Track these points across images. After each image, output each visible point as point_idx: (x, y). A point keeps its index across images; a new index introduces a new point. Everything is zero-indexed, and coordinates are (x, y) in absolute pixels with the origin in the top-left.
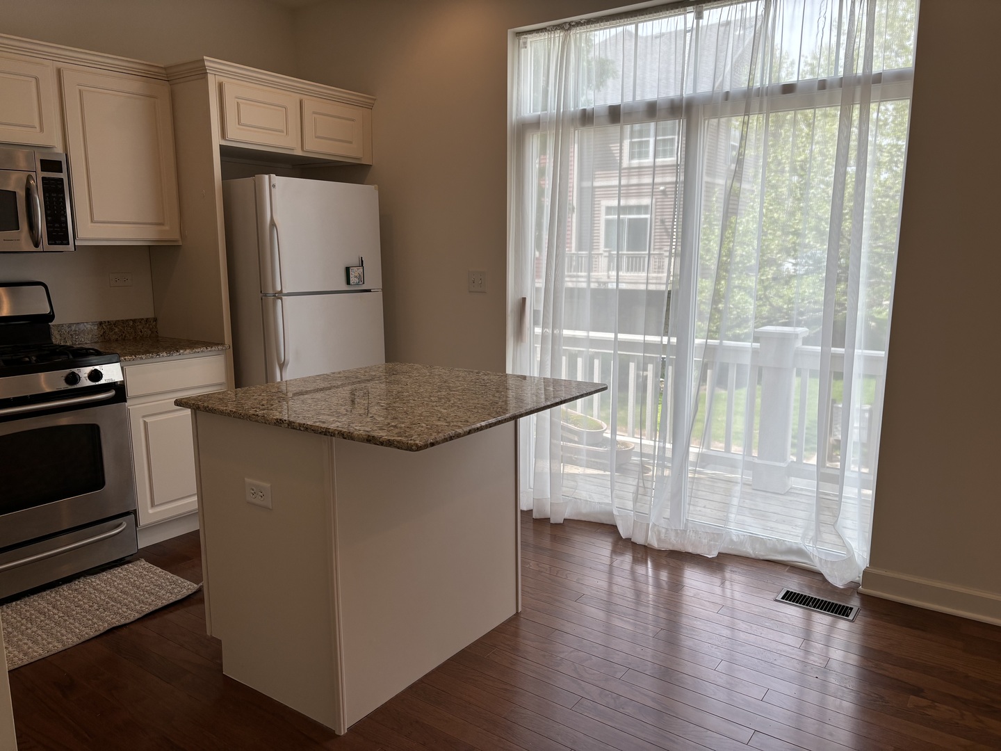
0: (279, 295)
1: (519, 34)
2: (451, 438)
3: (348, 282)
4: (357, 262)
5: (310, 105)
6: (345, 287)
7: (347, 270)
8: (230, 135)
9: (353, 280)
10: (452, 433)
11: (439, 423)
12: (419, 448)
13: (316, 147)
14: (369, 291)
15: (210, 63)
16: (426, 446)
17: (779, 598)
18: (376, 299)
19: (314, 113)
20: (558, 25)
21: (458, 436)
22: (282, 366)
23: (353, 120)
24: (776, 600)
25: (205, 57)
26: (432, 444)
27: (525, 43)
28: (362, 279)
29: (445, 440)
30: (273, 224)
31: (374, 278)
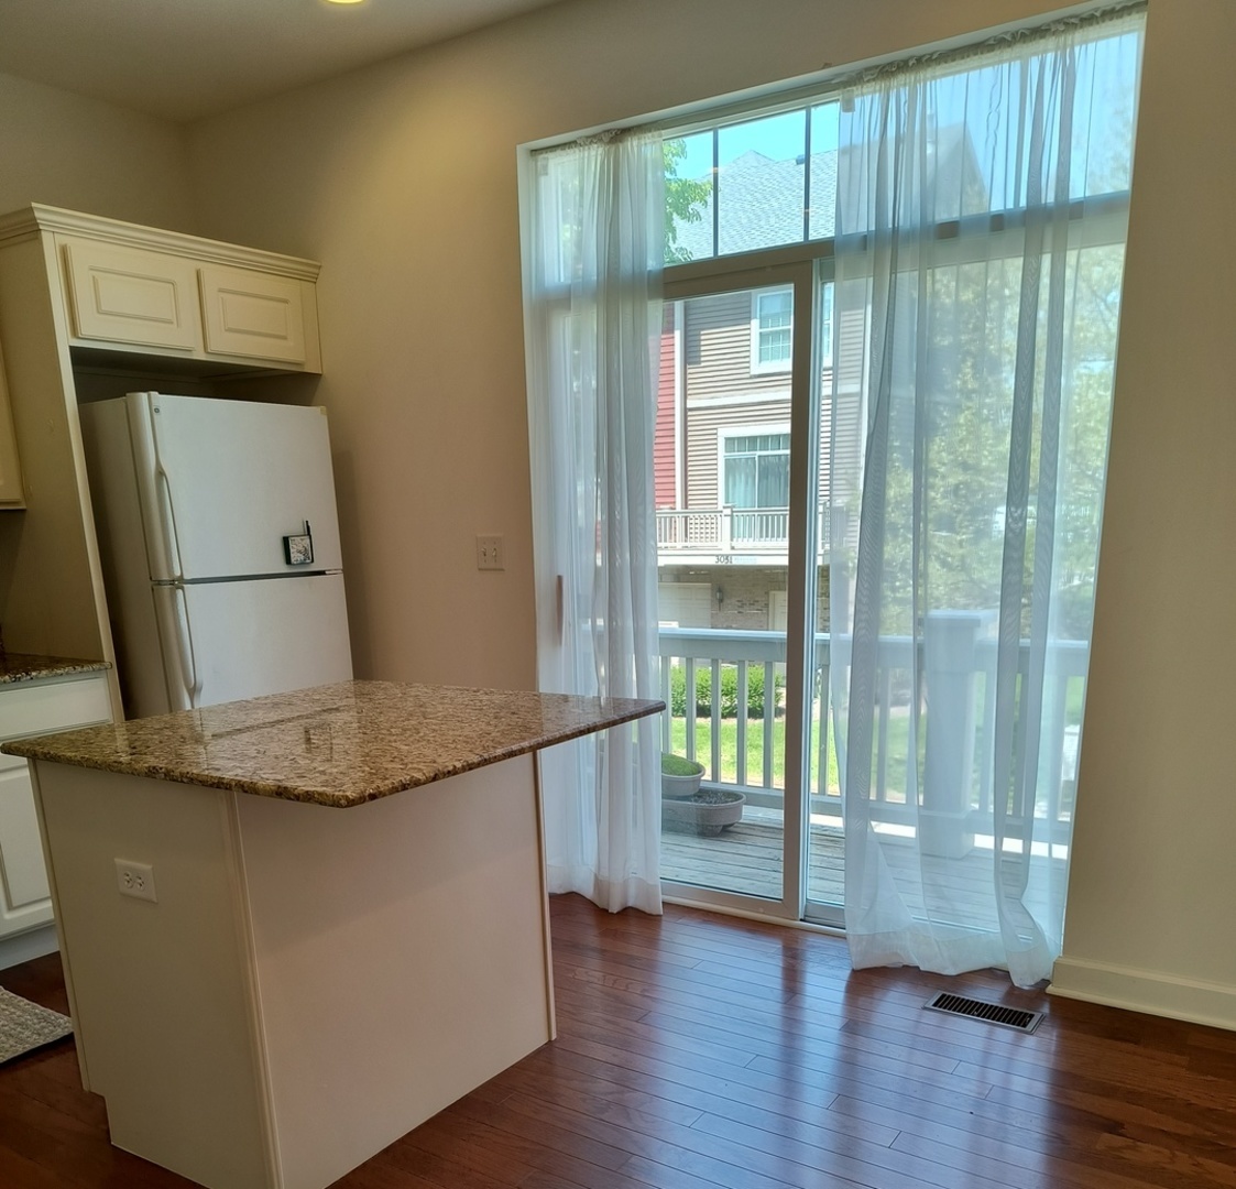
0: (179, 583)
1: (535, 152)
2: (404, 787)
3: (288, 561)
4: (301, 529)
5: (215, 276)
6: (284, 569)
7: (286, 541)
8: (84, 330)
9: (296, 557)
10: (405, 778)
11: (390, 766)
12: (351, 803)
13: (229, 345)
14: (322, 573)
15: (44, 213)
16: (361, 800)
17: (930, 1005)
18: (334, 586)
19: (221, 290)
20: (594, 136)
21: (417, 783)
22: (194, 691)
23: (286, 301)
24: (925, 1008)
25: (34, 205)
26: (373, 797)
27: (545, 167)
28: (309, 555)
29: (394, 790)
30: (161, 473)
31: (328, 553)
